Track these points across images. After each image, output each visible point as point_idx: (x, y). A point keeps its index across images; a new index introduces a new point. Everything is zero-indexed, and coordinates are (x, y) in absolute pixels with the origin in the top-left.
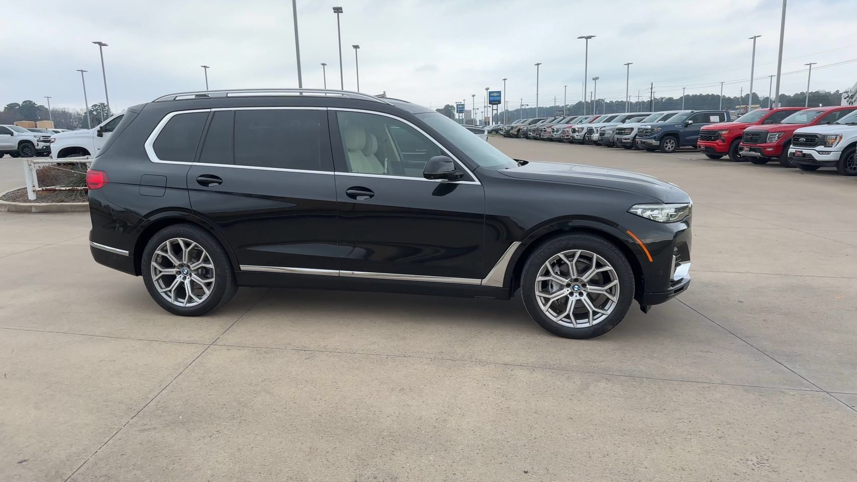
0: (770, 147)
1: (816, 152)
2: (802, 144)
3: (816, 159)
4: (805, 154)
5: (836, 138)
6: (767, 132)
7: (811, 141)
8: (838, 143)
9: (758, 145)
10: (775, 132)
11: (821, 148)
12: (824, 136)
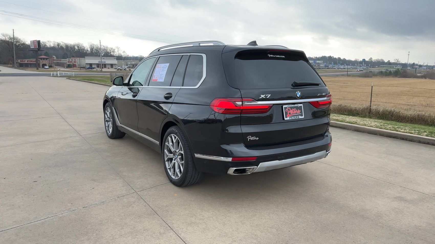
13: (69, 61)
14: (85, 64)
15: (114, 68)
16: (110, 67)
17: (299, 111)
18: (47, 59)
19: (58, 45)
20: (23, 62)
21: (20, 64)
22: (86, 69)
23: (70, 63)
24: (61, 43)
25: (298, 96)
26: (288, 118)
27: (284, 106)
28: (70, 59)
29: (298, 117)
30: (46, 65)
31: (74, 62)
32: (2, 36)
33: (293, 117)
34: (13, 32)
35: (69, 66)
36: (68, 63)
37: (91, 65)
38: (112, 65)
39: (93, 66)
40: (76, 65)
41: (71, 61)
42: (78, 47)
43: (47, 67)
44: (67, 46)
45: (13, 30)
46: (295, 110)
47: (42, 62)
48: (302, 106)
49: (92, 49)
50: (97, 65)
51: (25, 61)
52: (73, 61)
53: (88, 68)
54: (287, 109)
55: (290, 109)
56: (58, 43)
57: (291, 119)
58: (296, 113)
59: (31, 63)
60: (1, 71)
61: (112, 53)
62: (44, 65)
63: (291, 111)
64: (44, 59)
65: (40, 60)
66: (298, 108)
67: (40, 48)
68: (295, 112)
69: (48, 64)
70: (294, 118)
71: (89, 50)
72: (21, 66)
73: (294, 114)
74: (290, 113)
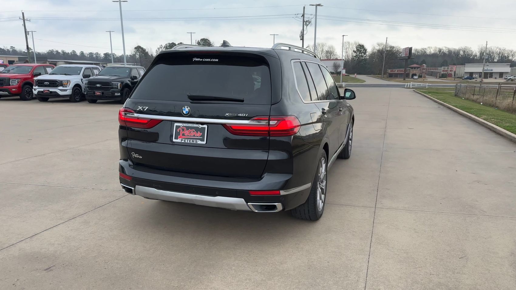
0: (14, 88)
1: (59, 90)
2: (46, 86)
3: (60, 94)
4: (51, 91)
5: (68, 82)
6: (9, 79)
7: (53, 84)
8: (69, 85)
9: (4, 87)
10: (15, 79)
11: (61, 88)
12: (61, 81)
13: (444, 70)
14: (464, 73)
15: (504, 77)
16: (498, 76)
17: (199, 134)
18: (418, 68)
19: (440, 51)
20: (393, 72)
21: (390, 74)
22: (463, 79)
23: (445, 72)
24: (444, 48)
25: (184, 112)
26: (179, 140)
27: (176, 124)
28: (446, 68)
29: (195, 142)
30: (415, 75)
31: (451, 71)
32: (377, 46)
33: (188, 140)
34: (387, 41)
35: (443, 76)
36: (442, 73)
37: (471, 74)
38: (501, 75)
39: (474, 76)
40: (452, 74)
41: (446, 69)
42: (464, 52)
43: (415, 77)
44: (450, 51)
45: (387, 38)
46: (194, 132)
47: (412, 71)
48: (205, 128)
49: (482, 54)
50: (480, 74)
51: (395, 71)
52: (450, 69)
53: (466, 79)
54: (180, 129)
55: (185, 129)
56: (439, 48)
57: (183, 141)
58: (194, 136)
59: (401, 72)
60: (365, 81)
61: (510, 58)
62: (414, 75)
63: (186, 132)
64: (415, 68)
65: (411, 69)
66: (197, 129)
67: (410, 56)
68: (193, 134)
69: (418, 74)
70: (188, 142)
71: (478, 54)
72: (391, 76)
73: (190, 136)
74: (183, 135)
